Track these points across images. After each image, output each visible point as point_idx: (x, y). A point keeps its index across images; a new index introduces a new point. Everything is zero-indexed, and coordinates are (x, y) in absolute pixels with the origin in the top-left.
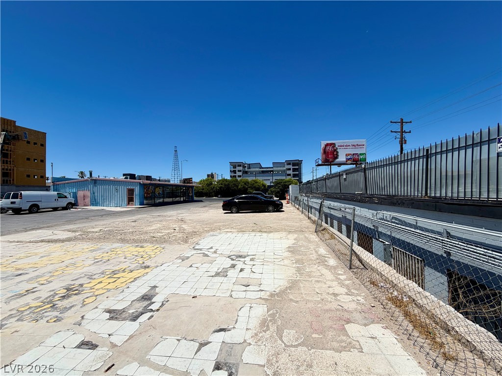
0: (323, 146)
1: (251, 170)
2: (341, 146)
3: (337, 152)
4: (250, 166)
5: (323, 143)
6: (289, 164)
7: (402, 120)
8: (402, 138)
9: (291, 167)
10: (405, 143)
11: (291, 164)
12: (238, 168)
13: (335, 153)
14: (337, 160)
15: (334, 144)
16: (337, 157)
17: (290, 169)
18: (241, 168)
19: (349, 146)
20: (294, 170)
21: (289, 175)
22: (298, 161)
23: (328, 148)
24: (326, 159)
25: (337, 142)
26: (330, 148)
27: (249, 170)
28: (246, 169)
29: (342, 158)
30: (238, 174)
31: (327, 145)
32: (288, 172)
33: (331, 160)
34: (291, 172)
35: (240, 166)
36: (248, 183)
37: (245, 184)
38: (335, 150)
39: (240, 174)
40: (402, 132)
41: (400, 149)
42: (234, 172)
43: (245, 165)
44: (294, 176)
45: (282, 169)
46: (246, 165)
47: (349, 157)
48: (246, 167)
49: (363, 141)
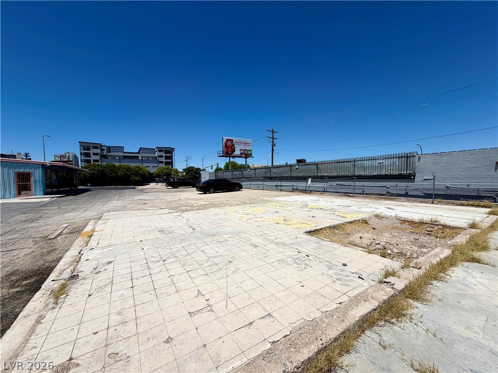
0: (224, 141)
1: (112, 154)
2: (237, 143)
3: (234, 147)
4: (109, 149)
5: (225, 138)
6: (161, 151)
7: (273, 130)
8: (273, 142)
9: (163, 154)
10: (275, 146)
11: (164, 151)
12: (92, 151)
13: (233, 148)
14: (234, 153)
15: (232, 140)
16: (234, 151)
17: (162, 156)
18: (98, 151)
19: (242, 143)
20: (167, 158)
21: (162, 162)
22: (170, 149)
23: (228, 143)
24: (227, 152)
25: (235, 139)
26: (229, 143)
27: (109, 154)
28: (105, 153)
29: (237, 152)
30: (93, 158)
31: (227, 140)
32: (160, 159)
33: (230, 153)
34: (163, 159)
35: (97, 148)
36: (131, 169)
37: (127, 170)
38: (233, 145)
39: (98, 158)
40: (273, 138)
41: (271, 150)
42: (88, 155)
43: (103, 148)
44: (167, 163)
45: (152, 155)
46: (105, 148)
47: (242, 152)
48: (104, 150)
49: (250, 141)
